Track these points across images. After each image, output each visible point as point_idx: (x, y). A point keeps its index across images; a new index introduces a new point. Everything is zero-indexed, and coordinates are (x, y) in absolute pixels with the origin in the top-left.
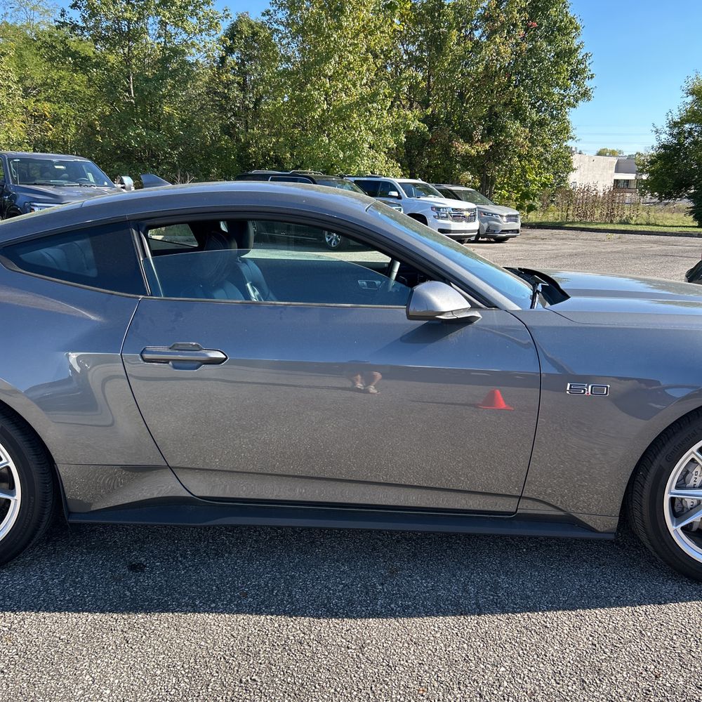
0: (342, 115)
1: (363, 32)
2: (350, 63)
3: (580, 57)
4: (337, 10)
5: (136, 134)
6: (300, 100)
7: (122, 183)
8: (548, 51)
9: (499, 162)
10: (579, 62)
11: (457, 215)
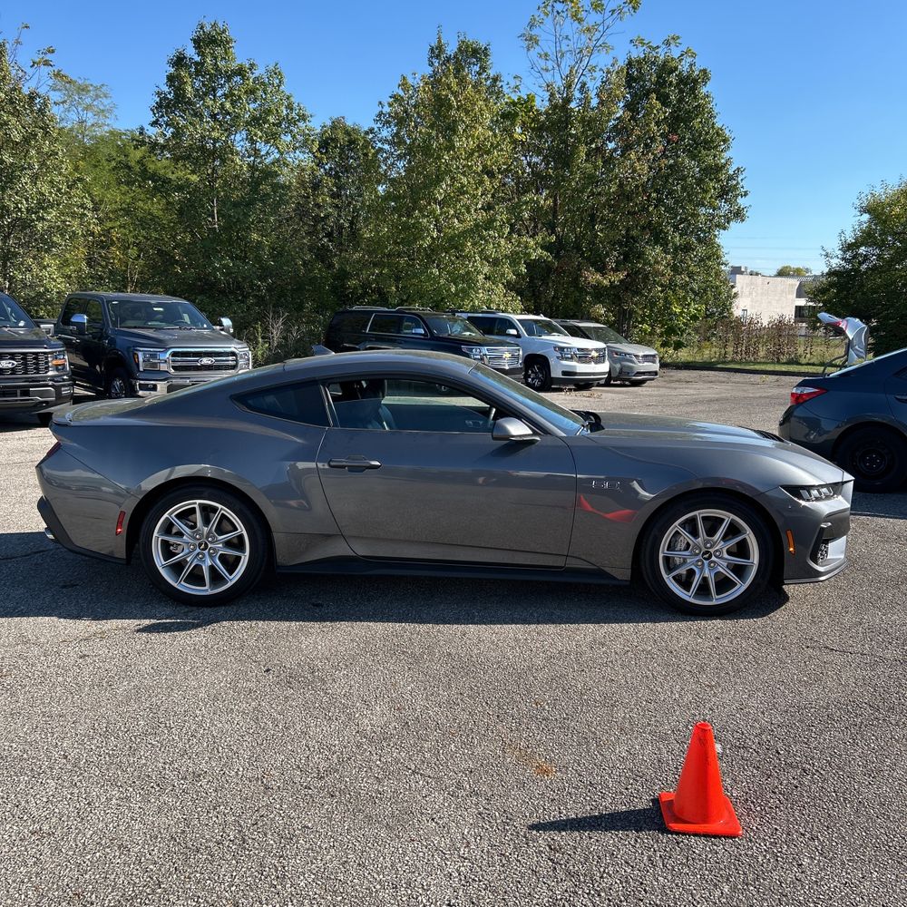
0: (454, 244)
1: (478, 151)
2: (463, 187)
3: (731, 172)
4: (449, 129)
5: (221, 265)
6: (406, 227)
7: (221, 324)
8: (692, 167)
9: (638, 293)
10: (730, 178)
11: (584, 356)
